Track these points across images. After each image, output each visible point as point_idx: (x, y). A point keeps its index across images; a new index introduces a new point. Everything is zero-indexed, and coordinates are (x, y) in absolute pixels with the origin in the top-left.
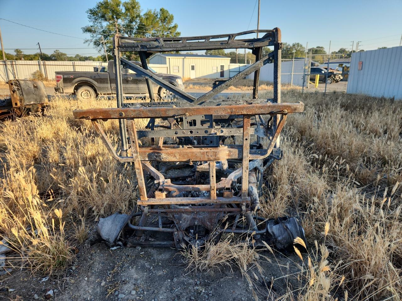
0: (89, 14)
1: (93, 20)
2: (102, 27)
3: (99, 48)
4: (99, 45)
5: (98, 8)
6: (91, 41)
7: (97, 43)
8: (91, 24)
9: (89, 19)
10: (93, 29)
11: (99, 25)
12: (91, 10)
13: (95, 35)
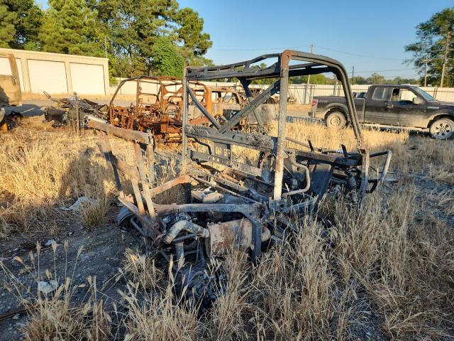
0: (418, 30)
1: (423, 36)
2: (431, 43)
3: (420, 69)
4: (421, 65)
5: (432, 20)
6: (412, 61)
7: (418, 63)
8: (419, 40)
9: (417, 36)
10: (419, 47)
11: (428, 40)
12: (422, 25)
13: (419, 53)
